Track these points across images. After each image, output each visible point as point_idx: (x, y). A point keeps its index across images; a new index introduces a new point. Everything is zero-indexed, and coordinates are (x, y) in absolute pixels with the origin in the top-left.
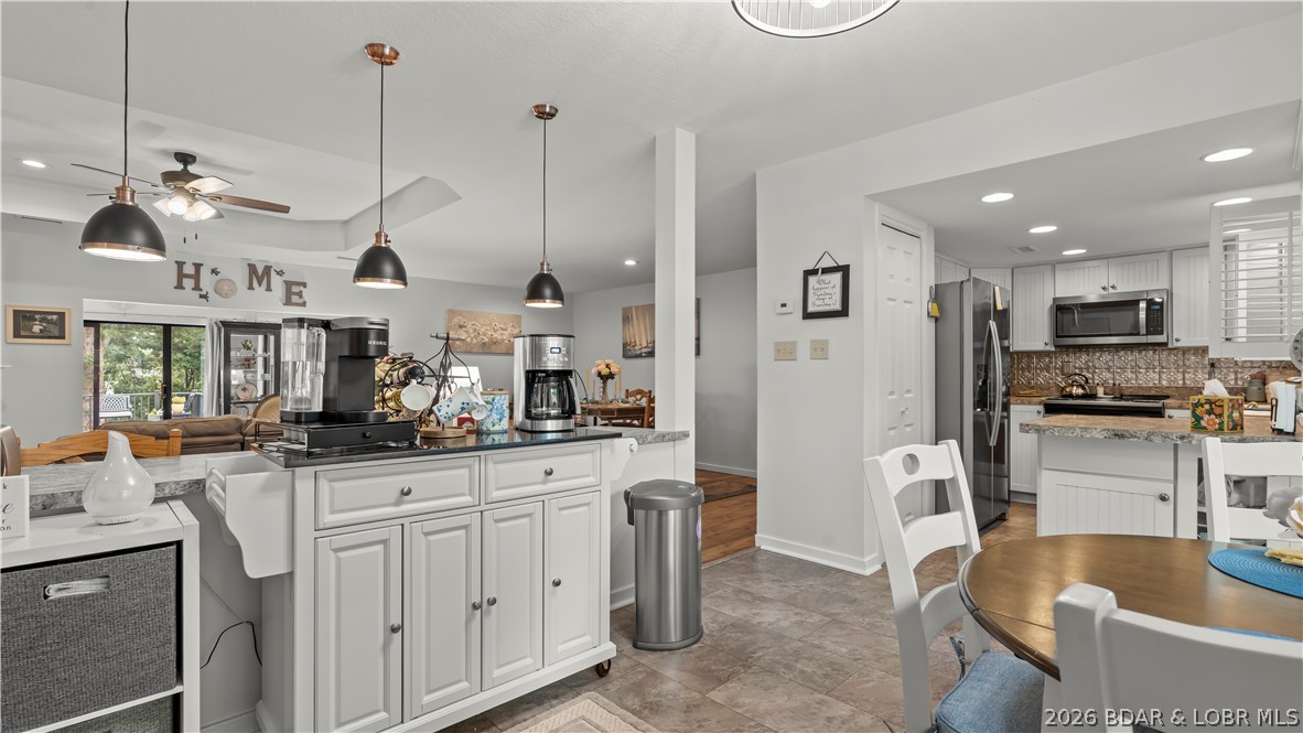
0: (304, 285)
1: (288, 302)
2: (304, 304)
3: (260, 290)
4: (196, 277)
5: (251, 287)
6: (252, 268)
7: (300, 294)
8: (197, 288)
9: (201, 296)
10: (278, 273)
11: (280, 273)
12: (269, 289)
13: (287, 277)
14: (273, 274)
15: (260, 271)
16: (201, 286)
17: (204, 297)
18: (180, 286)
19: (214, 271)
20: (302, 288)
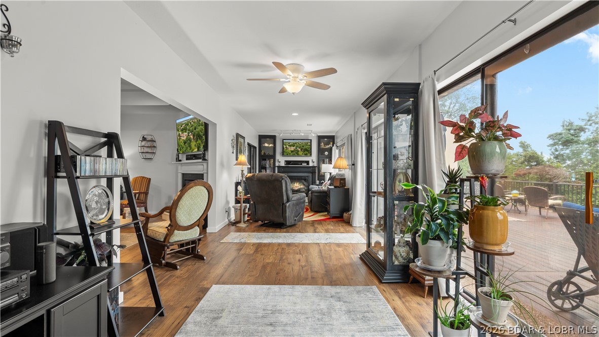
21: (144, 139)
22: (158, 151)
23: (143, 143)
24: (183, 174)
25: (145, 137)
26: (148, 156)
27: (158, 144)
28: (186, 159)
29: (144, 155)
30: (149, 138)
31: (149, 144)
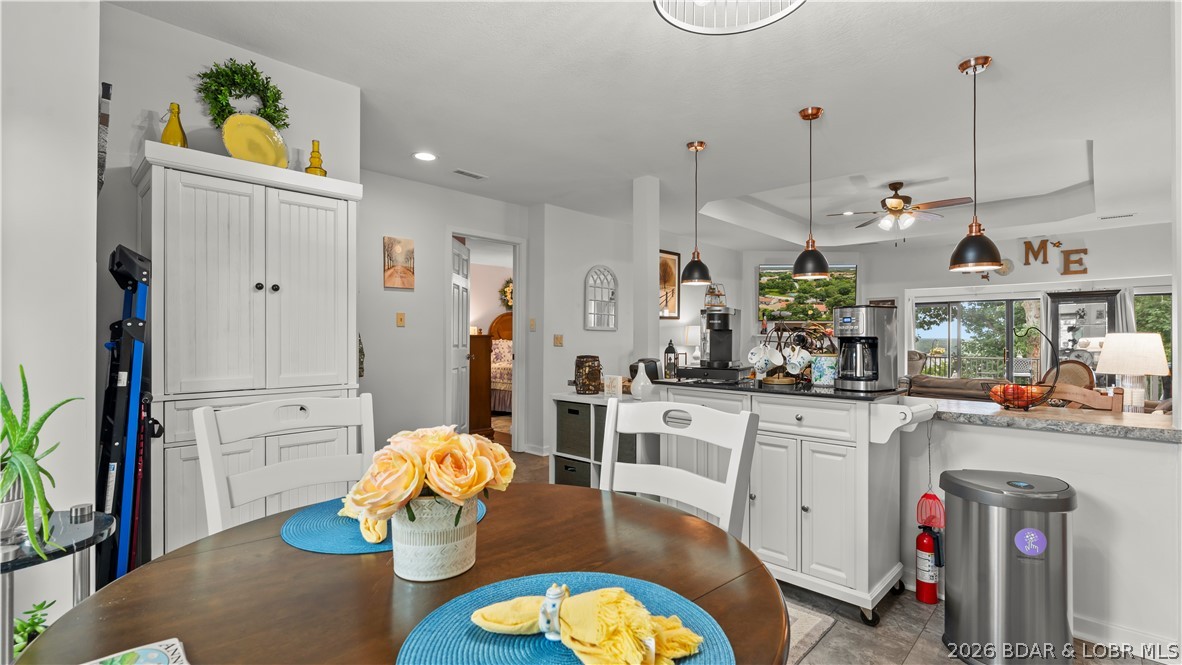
0: (1085, 251)
1: (1066, 271)
2: (1085, 271)
3: (1036, 264)
5: (1027, 263)
6: (1028, 245)
7: (1080, 262)
10: (1055, 245)
11: (1058, 245)
12: (1045, 261)
13: (1064, 247)
14: (1050, 246)
15: (1036, 246)
17: (986, 277)
20: (1082, 255)
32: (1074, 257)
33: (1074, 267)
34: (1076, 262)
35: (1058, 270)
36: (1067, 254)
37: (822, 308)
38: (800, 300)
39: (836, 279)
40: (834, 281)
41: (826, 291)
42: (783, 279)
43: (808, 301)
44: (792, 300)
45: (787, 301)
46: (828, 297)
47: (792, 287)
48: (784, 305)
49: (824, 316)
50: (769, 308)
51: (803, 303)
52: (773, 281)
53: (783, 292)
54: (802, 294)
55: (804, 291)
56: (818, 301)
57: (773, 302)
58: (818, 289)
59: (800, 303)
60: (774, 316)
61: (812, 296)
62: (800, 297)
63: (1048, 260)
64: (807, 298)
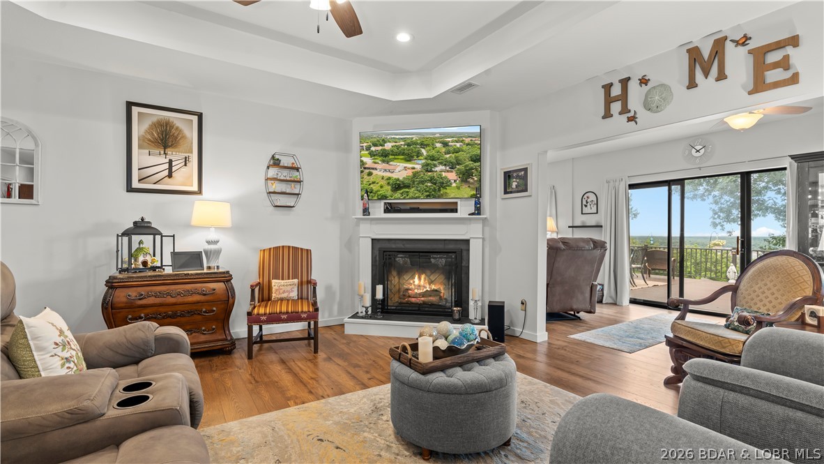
0: (794, 41)
1: (759, 87)
3: (707, 84)
4: (624, 97)
5: (692, 84)
6: (694, 54)
7: (784, 63)
8: (625, 110)
9: (630, 119)
12: (722, 76)
13: (754, 43)
14: (729, 48)
15: (706, 53)
16: (629, 107)
17: (632, 119)
18: (607, 115)
19: (644, 81)
20: (789, 50)
21: (275, 162)
22: (306, 190)
23: (273, 172)
24: (372, 239)
25: (277, 157)
26: (283, 200)
27: (305, 175)
28: (385, 212)
29: (274, 197)
30: (285, 161)
31: (284, 174)
32: (773, 57)
33: (772, 76)
34: (776, 65)
35: (744, 87)
36: (759, 55)
37: (452, 176)
38: (428, 168)
39: (468, 145)
40: (465, 147)
41: (456, 157)
42: (409, 145)
43: (437, 169)
44: (418, 167)
45: (414, 168)
46: (459, 164)
47: (419, 154)
48: (410, 173)
49: (454, 185)
50: (394, 176)
51: (431, 171)
52: (398, 147)
53: (409, 158)
54: (429, 161)
55: (433, 158)
56: (448, 168)
57: (397, 170)
58: (448, 156)
59: (427, 171)
60: (399, 185)
61: (441, 163)
62: (428, 165)
63: (727, 72)
64: (435, 166)
